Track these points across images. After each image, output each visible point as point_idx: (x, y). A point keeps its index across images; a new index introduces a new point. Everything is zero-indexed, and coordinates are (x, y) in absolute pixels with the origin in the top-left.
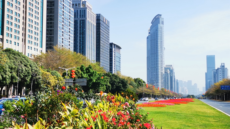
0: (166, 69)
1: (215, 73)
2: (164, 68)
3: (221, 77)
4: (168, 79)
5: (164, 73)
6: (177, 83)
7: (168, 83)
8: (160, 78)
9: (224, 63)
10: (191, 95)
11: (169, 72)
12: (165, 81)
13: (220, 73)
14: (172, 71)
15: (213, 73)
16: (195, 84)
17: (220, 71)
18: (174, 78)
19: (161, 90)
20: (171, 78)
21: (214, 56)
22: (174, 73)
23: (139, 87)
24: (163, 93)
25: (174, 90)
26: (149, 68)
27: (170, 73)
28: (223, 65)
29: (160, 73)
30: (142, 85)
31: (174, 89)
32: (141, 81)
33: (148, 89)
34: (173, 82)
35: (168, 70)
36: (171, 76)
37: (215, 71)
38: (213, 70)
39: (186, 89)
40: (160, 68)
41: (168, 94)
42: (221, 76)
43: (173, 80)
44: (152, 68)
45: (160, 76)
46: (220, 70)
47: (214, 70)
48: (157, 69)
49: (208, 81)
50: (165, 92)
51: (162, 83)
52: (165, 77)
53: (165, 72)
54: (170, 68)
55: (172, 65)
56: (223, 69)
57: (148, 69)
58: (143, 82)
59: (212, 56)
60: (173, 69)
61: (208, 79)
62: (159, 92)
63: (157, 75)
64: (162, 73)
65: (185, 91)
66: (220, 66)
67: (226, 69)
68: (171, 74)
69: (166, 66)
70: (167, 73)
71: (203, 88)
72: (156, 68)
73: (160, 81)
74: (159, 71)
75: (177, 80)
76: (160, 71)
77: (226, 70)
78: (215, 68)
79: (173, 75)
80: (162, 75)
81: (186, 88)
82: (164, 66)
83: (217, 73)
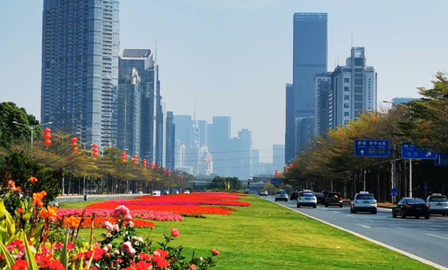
0: (124, 66)
1: (326, 87)
2: (115, 63)
3: (346, 106)
4: (131, 108)
5: (115, 83)
6: (171, 129)
7: (131, 129)
8: (98, 106)
9: (362, 50)
10: (227, 179)
11: (136, 80)
12: (119, 116)
13: (346, 89)
14: (148, 76)
15: (317, 88)
16: (245, 134)
17: (347, 80)
18: (159, 108)
19: (102, 155)
20: (146, 105)
21: (325, 16)
22: (158, 83)
23: (9, 140)
24: (112, 171)
25: (157, 156)
26: (53, 61)
27: (142, 85)
28: (357, 55)
29: (97, 85)
30: (25, 133)
31: (154, 153)
32: (18, 117)
33: (48, 151)
34: (155, 122)
35: (134, 70)
36: (143, 96)
37: (326, 79)
38: (317, 75)
39: (205, 153)
40: (98, 60)
41: (133, 171)
42: (347, 102)
43: (155, 115)
44: (67, 60)
45: (98, 95)
46: (347, 75)
47: (323, 75)
48: (88, 66)
49: (298, 119)
50: (121, 166)
51: (105, 127)
52: (120, 100)
53: (121, 81)
54: (143, 61)
55: (149, 52)
56: (357, 70)
57: (46, 64)
58: (27, 121)
59: (316, 15)
60: (155, 65)
61: (297, 112)
62: (97, 163)
63: (87, 90)
64: (106, 82)
65: (199, 163)
66: (348, 59)
67: (371, 70)
68: (145, 88)
69: (127, 52)
70: (130, 81)
71: (276, 148)
72: (83, 60)
73: (97, 119)
74: (95, 75)
75: (170, 114)
76: (98, 73)
77: (368, 75)
78: (324, 65)
79: (155, 94)
80: (106, 93)
81: (205, 148)
82: (118, 52)
83: (332, 89)
